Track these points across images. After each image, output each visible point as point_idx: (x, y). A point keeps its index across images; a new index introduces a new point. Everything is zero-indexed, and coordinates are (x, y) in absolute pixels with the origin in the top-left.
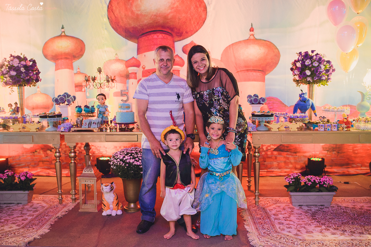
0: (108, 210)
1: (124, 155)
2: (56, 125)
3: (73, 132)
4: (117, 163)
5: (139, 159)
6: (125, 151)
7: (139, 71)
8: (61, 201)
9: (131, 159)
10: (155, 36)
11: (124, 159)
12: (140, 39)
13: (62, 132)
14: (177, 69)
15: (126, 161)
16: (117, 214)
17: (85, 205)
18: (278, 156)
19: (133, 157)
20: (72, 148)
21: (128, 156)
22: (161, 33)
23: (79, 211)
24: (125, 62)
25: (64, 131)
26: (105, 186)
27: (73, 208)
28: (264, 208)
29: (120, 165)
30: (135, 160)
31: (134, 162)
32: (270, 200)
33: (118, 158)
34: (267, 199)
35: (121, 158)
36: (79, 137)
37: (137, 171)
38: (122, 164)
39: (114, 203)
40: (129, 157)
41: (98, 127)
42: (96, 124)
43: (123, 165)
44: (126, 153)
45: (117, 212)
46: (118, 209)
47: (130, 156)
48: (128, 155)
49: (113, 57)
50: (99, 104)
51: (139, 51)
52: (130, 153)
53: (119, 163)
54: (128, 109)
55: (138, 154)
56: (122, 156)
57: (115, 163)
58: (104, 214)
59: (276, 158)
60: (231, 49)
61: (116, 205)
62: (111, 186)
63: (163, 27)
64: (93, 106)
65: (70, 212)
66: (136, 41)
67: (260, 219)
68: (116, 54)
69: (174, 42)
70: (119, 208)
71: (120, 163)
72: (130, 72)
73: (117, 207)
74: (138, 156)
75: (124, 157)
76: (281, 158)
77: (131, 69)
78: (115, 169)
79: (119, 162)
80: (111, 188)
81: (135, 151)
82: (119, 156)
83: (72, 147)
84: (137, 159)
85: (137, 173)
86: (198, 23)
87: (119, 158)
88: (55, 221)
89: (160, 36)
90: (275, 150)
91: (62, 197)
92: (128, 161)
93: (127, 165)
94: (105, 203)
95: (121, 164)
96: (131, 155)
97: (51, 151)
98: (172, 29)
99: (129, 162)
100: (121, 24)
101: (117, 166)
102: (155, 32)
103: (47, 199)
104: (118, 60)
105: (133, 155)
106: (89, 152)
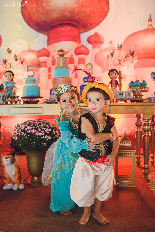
0: (9, 183)
1: (26, 125)
5: (42, 130)
6: (28, 122)
7: (49, 60)
9: (33, 129)
10: (63, 29)
11: (26, 129)
12: (50, 32)
14: (82, 58)
15: (27, 131)
19: (35, 127)
22: (68, 26)
24: (36, 53)
30: (37, 131)
31: (36, 133)
35: (23, 128)
37: (40, 143)
38: (23, 134)
39: (16, 176)
40: (31, 128)
41: (3, 100)
42: (1, 97)
43: (24, 135)
44: (28, 124)
45: (19, 186)
46: (20, 183)
47: (32, 126)
48: (31, 126)
49: (26, 48)
50: (7, 81)
51: (49, 42)
52: (32, 124)
53: (20, 133)
55: (41, 125)
57: (16, 134)
58: (5, 188)
60: (132, 38)
61: (18, 179)
62: (12, 158)
63: (70, 20)
66: (47, 33)
68: (29, 46)
69: (80, 33)
70: (22, 182)
72: (41, 61)
73: (19, 181)
74: (40, 127)
75: (26, 127)
77: (42, 59)
78: (17, 140)
80: (13, 160)
81: (38, 122)
84: (39, 129)
85: (40, 144)
86: (101, 16)
87: (21, 128)
89: (68, 28)
92: (29, 131)
93: (28, 135)
95: (22, 134)
96: (34, 126)
98: (78, 22)
99: (31, 132)
100: (33, 19)
101: (18, 136)
102: (63, 25)
104: (30, 51)
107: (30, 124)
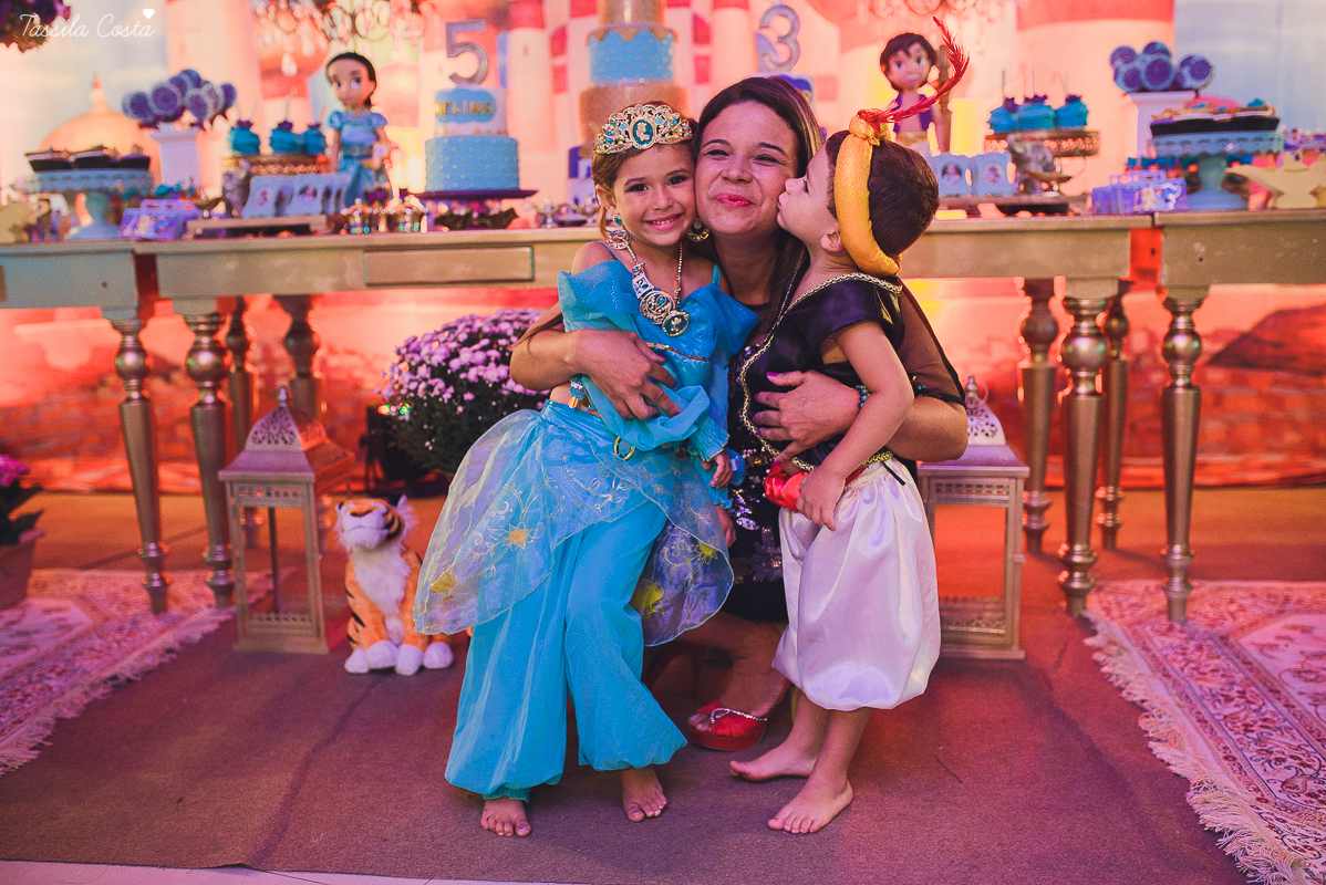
0: (374, 641)
2: (115, 210)
3: (197, 237)
4: (417, 388)
6: (461, 327)
8: (159, 600)
9: (492, 365)
11: (455, 364)
13: (143, 240)
15: (462, 376)
16: (422, 669)
17: (273, 615)
18: (1231, 393)
19: (501, 353)
20: (202, 328)
21: (474, 351)
23: (237, 647)
25: (151, 234)
26: (354, 514)
27: (207, 636)
28: (1224, 639)
29: (428, 396)
31: (505, 380)
32: (1241, 594)
33: (421, 363)
34: (1221, 589)
35: (437, 359)
36: (232, 265)
38: (442, 392)
40: (480, 356)
41: (323, 212)
42: (315, 194)
43: (447, 396)
44: (463, 337)
45: (422, 656)
46: (430, 640)
47: (484, 349)
48: (476, 347)
50: (340, 107)
52: (485, 336)
53: (423, 385)
54: (481, 121)
56: (443, 350)
57: (403, 391)
58: (357, 663)
59: (1219, 399)
62: (385, 515)
64: (317, 126)
65: (186, 653)
67: (1228, 699)
71: (430, 388)
75: (455, 354)
76: (1246, 400)
78: (410, 423)
79: (425, 380)
80: (388, 526)
82: (425, 351)
83: (201, 319)
87: (426, 359)
88: (88, 705)
90: (1217, 360)
91: (162, 579)
92: (472, 374)
93: (469, 396)
94: (358, 604)
95: (436, 392)
96: (493, 345)
97: (167, 379)
99: (480, 378)
101: (415, 402)
103: (100, 593)
105: (502, 342)
106: (309, 363)
107: (472, 339)
